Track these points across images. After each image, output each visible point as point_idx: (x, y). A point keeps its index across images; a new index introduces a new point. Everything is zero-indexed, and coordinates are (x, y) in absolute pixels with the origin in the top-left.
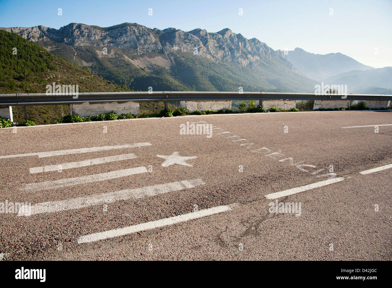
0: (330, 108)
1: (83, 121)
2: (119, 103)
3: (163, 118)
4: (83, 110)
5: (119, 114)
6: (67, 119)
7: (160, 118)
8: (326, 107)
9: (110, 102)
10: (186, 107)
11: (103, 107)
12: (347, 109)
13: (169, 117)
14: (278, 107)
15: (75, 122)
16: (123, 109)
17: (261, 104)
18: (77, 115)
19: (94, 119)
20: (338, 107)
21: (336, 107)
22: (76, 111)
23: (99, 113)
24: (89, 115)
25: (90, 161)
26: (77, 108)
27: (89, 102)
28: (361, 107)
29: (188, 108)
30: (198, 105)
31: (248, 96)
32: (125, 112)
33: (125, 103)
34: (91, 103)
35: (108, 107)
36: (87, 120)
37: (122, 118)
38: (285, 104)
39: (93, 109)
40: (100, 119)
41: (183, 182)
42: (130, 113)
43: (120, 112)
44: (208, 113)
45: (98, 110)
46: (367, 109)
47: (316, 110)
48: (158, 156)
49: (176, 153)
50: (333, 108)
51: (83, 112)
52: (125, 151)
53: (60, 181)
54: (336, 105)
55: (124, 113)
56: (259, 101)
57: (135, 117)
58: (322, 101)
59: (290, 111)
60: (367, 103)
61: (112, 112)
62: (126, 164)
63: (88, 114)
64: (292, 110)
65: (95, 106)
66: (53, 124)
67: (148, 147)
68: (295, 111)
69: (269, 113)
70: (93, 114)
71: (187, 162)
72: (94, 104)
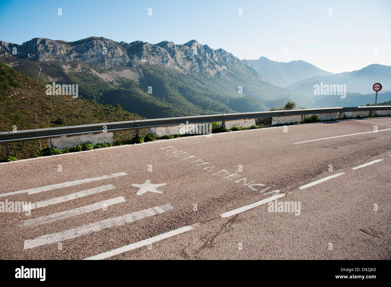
0: (286, 123)
1: (62, 153)
2: (94, 133)
3: (135, 144)
4: (61, 143)
5: (95, 144)
6: (47, 152)
7: (132, 145)
8: (283, 123)
9: (86, 134)
10: (156, 132)
11: (80, 139)
12: (301, 123)
13: (140, 143)
14: (240, 126)
15: (54, 155)
16: (98, 139)
17: (223, 124)
18: (56, 147)
19: (72, 150)
20: (294, 121)
21: (291, 122)
22: (54, 144)
23: (76, 144)
24: (67, 147)
25: (74, 194)
26: (56, 142)
27: (66, 135)
28: (314, 120)
29: (157, 134)
30: (166, 130)
31: (211, 119)
32: (100, 142)
33: (98, 133)
34: (68, 136)
35: (84, 138)
36: (65, 152)
37: (97, 147)
38: (245, 122)
39: (71, 141)
40: (77, 150)
41: (155, 208)
42: (105, 142)
43: (95, 142)
44: (175, 136)
45: (75, 142)
46: (319, 121)
47: (274, 126)
48: (133, 185)
49: (148, 181)
50: (289, 122)
51: (61, 145)
52: (104, 183)
53: (53, 216)
54: (291, 120)
55: (99, 143)
56: (222, 122)
57: (109, 146)
58: (279, 117)
59: (250, 128)
60: (319, 116)
61: (88, 142)
62: (107, 195)
64: (253, 128)
65: (72, 139)
66: (34, 158)
67: (124, 177)
68: (256, 128)
69: (231, 132)
70: (70, 146)
71: (158, 189)
72: (71, 136)
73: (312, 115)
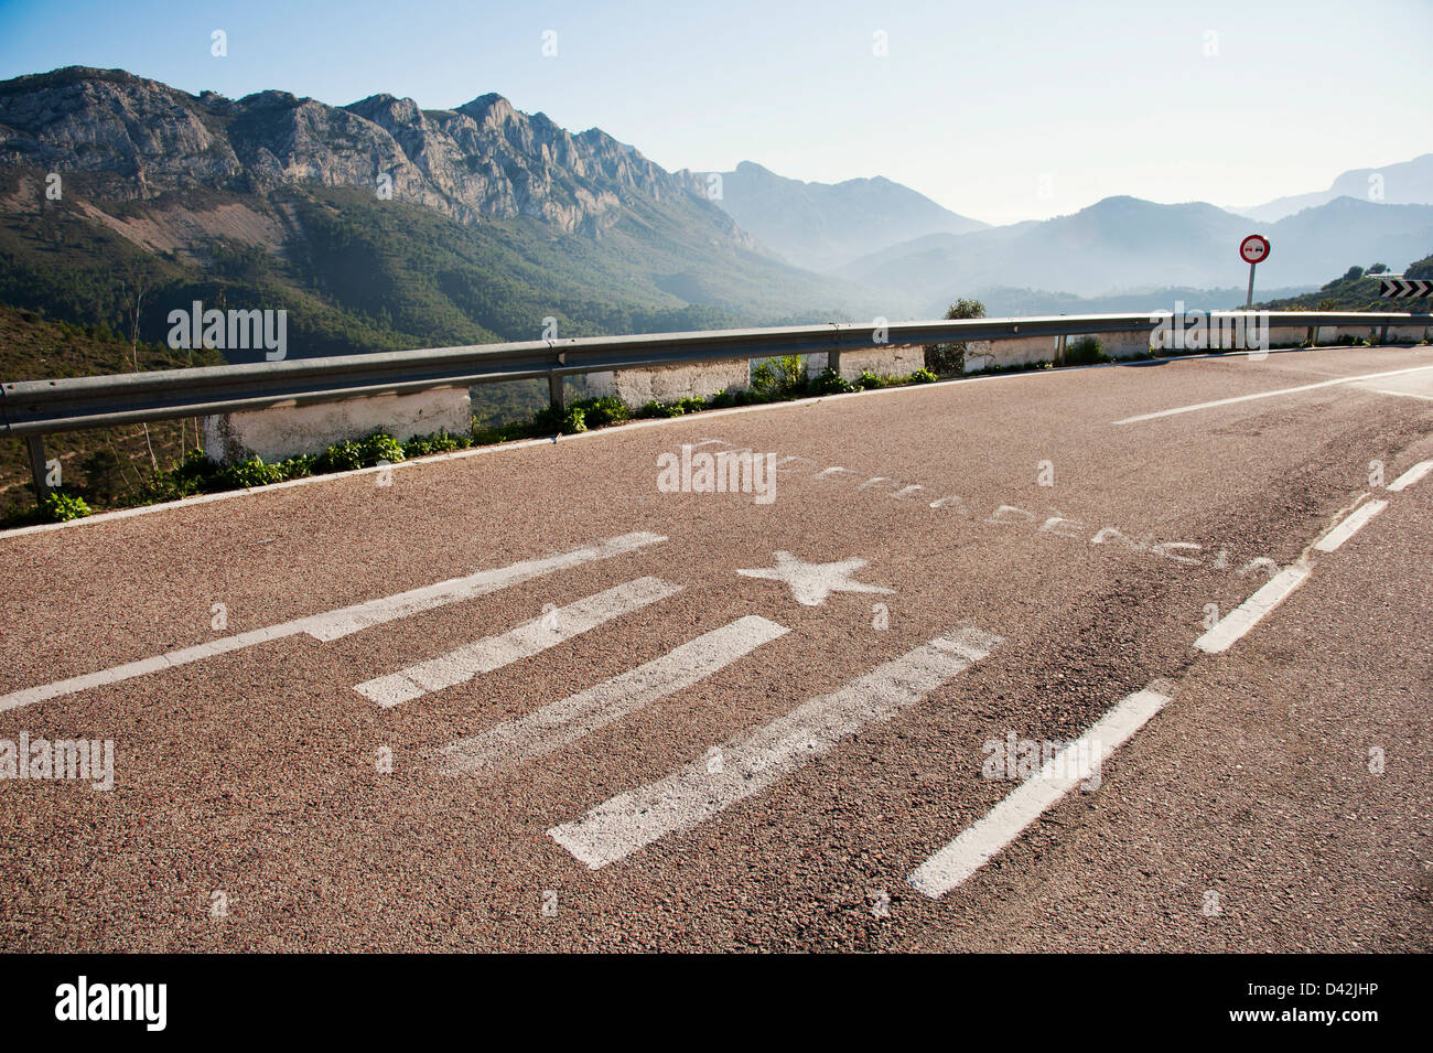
0: (1014, 363)
1: (285, 479)
2: (402, 393)
3: (560, 438)
4: (273, 435)
5: (405, 435)
6: (212, 476)
7: (548, 441)
8: (1004, 362)
9: (371, 394)
10: (617, 392)
11: (345, 417)
12: (1058, 364)
13: (577, 432)
14: (881, 373)
15: (254, 485)
16: (417, 417)
17: (834, 363)
18: (251, 455)
19: (321, 466)
20: (1035, 359)
21: (1027, 360)
22: (243, 438)
23: (332, 439)
24: (295, 453)
26: (251, 428)
27: (298, 399)
28: (1085, 356)
29: (624, 397)
30: (652, 383)
32: (424, 429)
33: (419, 392)
34: (302, 403)
35: (362, 414)
36: (294, 474)
37: (418, 452)
38: (897, 358)
39: (310, 425)
40: (343, 464)
42: (442, 430)
43: (406, 429)
44: (689, 407)
45: (328, 429)
46: (1104, 360)
47: (976, 374)
48: (741, 572)
50: (1022, 362)
51: (270, 443)
54: (1027, 355)
55: (418, 433)
56: (828, 353)
57: (461, 446)
58: (992, 342)
59: (911, 380)
60: (1104, 343)
61: (379, 431)
62: (685, 617)
63: (291, 446)
64: (919, 379)
65: (316, 414)
66: (167, 500)
67: (666, 548)
68: (927, 380)
69: (864, 393)
70: (310, 447)
71: (856, 576)
72: (311, 404)
73: (1083, 336)
